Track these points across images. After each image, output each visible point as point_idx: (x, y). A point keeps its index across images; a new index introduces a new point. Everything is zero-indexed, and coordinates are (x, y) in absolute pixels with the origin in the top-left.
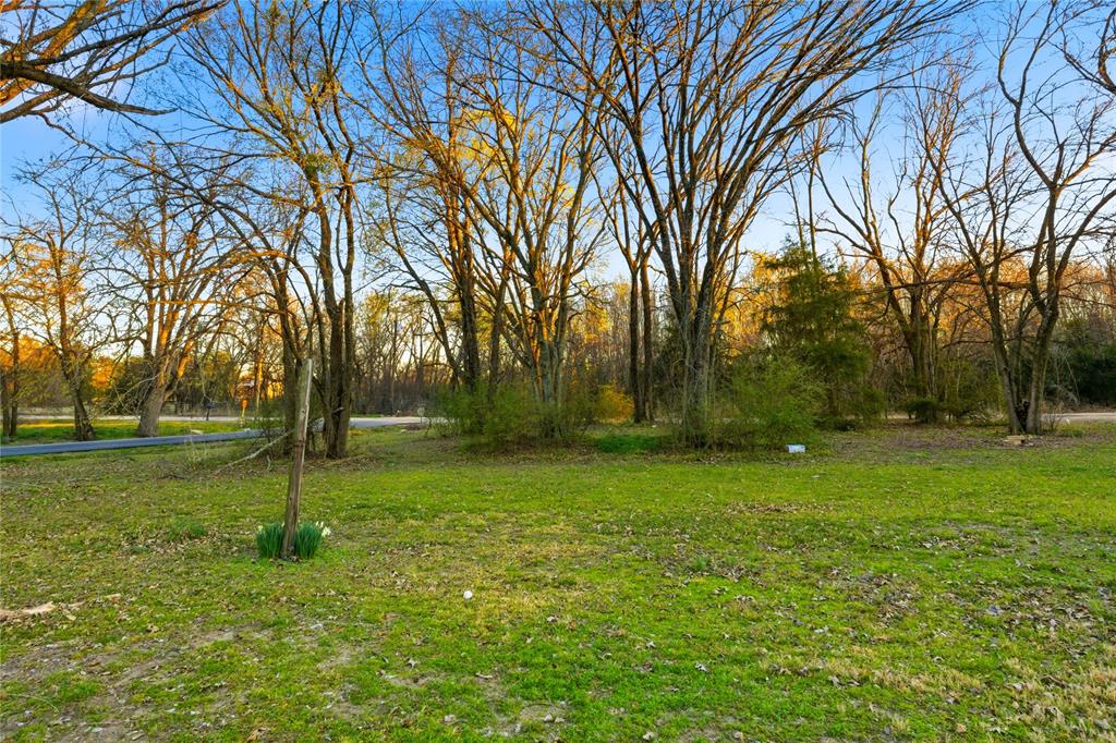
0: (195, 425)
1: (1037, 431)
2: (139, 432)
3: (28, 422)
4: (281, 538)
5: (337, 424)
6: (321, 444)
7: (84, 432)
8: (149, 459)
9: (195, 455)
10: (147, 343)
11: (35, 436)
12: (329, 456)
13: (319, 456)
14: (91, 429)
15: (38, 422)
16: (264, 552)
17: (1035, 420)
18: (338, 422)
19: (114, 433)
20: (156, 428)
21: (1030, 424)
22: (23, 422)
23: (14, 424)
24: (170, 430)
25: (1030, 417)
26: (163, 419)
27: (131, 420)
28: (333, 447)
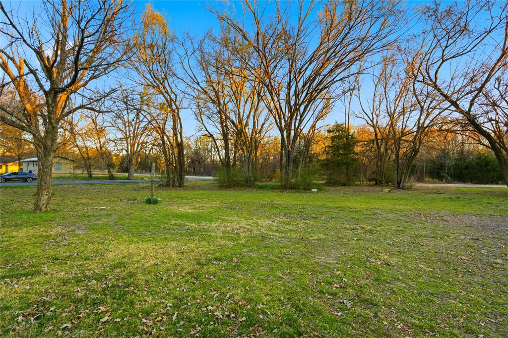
0: (146, 177)
1: (403, 188)
2: (128, 178)
3: (95, 174)
4: (150, 200)
5: (181, 178)
6: (177, 184)
7: (112, 178)
8: (129, 186)
9: (142, 185)
10: (127, 151)
11: (97, 178)
12: (179, 187)
13: (176, 186)
14: (114, 177)
15: (98, 174)
16: (147, 203)
17: (403, 185)
18: (181, 177)
19: (121, 179)
20: (133, 177)
21: (401, 186)
22: (94, 174)
23: (91, 175)
24: (137, 178)
25: (401, 184)
26: (135, 175)
27: (126, 174)
28: (180, 184)
